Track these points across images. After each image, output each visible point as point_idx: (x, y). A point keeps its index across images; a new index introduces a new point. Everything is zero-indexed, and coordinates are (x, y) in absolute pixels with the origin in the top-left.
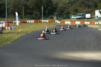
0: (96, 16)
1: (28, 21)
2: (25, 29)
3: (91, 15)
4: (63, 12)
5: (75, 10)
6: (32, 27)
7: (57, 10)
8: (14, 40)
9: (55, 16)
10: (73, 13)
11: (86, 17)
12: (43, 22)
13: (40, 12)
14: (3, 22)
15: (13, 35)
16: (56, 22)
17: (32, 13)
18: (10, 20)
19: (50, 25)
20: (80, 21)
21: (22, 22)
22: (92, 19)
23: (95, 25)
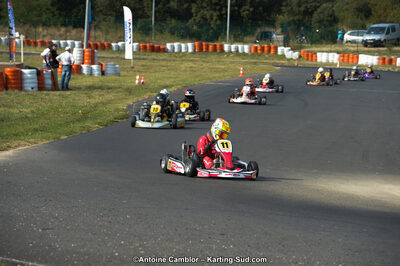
1: (168, 46)
2: (157, 74)
4: (311, 14)
5: (359, 10)
6: (185, 71)
7: (287, 6)
8: (111, 118)
9: (279, 30)
10: (349, 20)
12: (230, 52)
13: (220, 10)
14: (73, 46)
15: (110, 96)
16: (279, 53)
17: (188, 15)
18: (100, 37)
19: (255, 63)
20: (379, 53)
21: (145, 47)
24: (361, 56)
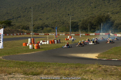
12: (101, 35)
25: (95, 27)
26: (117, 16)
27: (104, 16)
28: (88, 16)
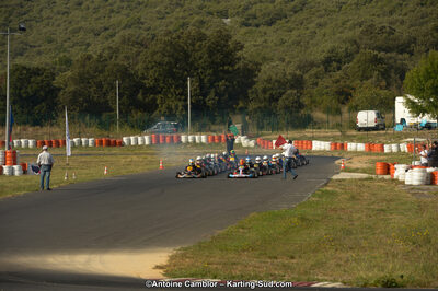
0: (398, 121)
1: (125, 139)
3: (379, 115)
7: (252, 93)
9: (240, 119)
11: (359, 125)
12: (187, 143)
21: (101, 142)
22: (382, 132)
23: (386, 154)
24: (314, 142)
25: (154, 100)
26: (272, 35)
27: (202, 37)
28: (112, 36)
